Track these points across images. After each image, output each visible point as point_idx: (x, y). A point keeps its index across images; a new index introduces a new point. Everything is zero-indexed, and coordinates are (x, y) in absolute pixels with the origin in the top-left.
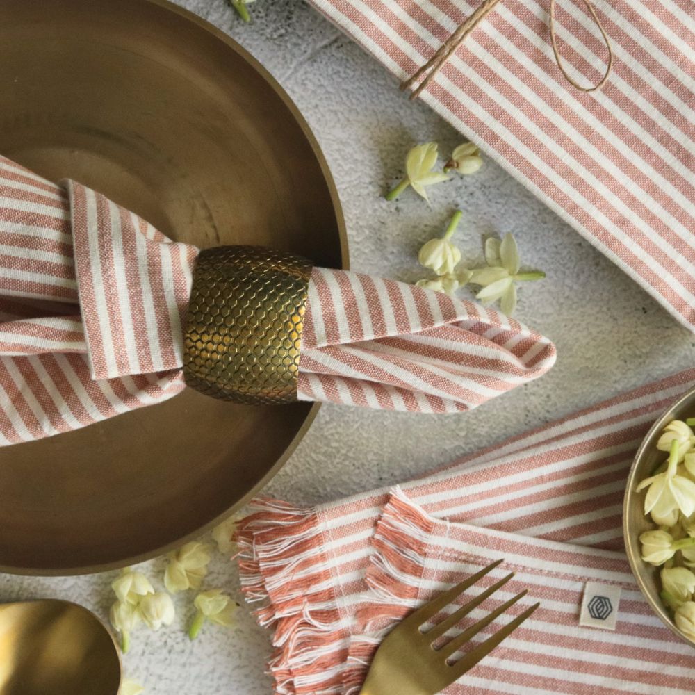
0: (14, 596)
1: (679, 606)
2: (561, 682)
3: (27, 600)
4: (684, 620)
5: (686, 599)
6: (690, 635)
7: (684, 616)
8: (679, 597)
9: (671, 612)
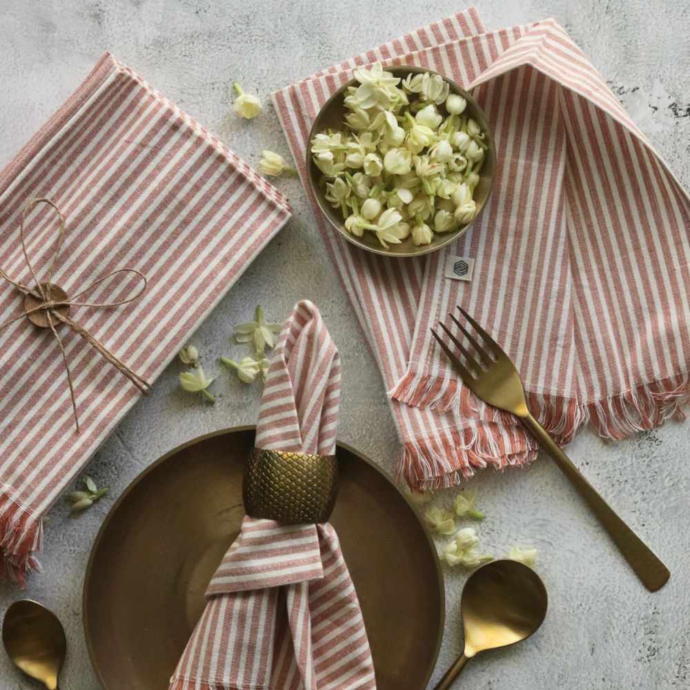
0: (460, 627)
1: (457, 221)
2: (507, 291)
3: (462, 618)
4: (465, 218)
5: (453, 216)
6: (475, 214)
7: (462, 219)
8: (452, 221)
9: (461, 226)
